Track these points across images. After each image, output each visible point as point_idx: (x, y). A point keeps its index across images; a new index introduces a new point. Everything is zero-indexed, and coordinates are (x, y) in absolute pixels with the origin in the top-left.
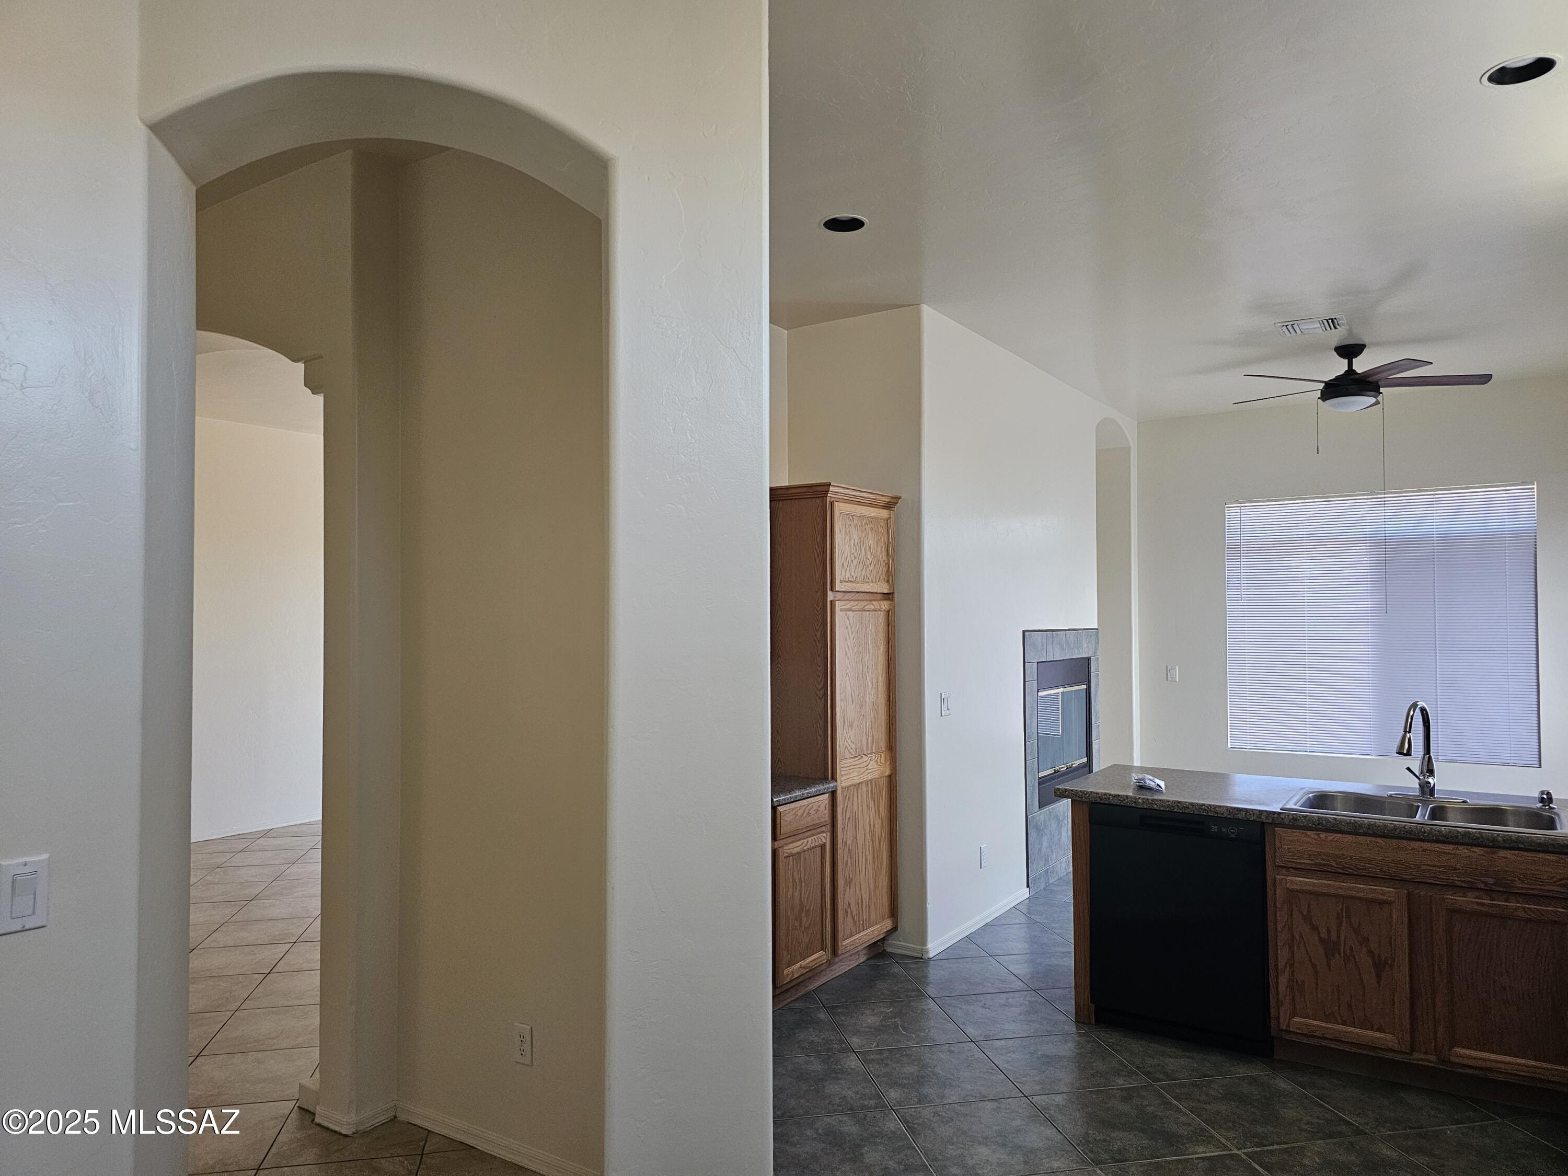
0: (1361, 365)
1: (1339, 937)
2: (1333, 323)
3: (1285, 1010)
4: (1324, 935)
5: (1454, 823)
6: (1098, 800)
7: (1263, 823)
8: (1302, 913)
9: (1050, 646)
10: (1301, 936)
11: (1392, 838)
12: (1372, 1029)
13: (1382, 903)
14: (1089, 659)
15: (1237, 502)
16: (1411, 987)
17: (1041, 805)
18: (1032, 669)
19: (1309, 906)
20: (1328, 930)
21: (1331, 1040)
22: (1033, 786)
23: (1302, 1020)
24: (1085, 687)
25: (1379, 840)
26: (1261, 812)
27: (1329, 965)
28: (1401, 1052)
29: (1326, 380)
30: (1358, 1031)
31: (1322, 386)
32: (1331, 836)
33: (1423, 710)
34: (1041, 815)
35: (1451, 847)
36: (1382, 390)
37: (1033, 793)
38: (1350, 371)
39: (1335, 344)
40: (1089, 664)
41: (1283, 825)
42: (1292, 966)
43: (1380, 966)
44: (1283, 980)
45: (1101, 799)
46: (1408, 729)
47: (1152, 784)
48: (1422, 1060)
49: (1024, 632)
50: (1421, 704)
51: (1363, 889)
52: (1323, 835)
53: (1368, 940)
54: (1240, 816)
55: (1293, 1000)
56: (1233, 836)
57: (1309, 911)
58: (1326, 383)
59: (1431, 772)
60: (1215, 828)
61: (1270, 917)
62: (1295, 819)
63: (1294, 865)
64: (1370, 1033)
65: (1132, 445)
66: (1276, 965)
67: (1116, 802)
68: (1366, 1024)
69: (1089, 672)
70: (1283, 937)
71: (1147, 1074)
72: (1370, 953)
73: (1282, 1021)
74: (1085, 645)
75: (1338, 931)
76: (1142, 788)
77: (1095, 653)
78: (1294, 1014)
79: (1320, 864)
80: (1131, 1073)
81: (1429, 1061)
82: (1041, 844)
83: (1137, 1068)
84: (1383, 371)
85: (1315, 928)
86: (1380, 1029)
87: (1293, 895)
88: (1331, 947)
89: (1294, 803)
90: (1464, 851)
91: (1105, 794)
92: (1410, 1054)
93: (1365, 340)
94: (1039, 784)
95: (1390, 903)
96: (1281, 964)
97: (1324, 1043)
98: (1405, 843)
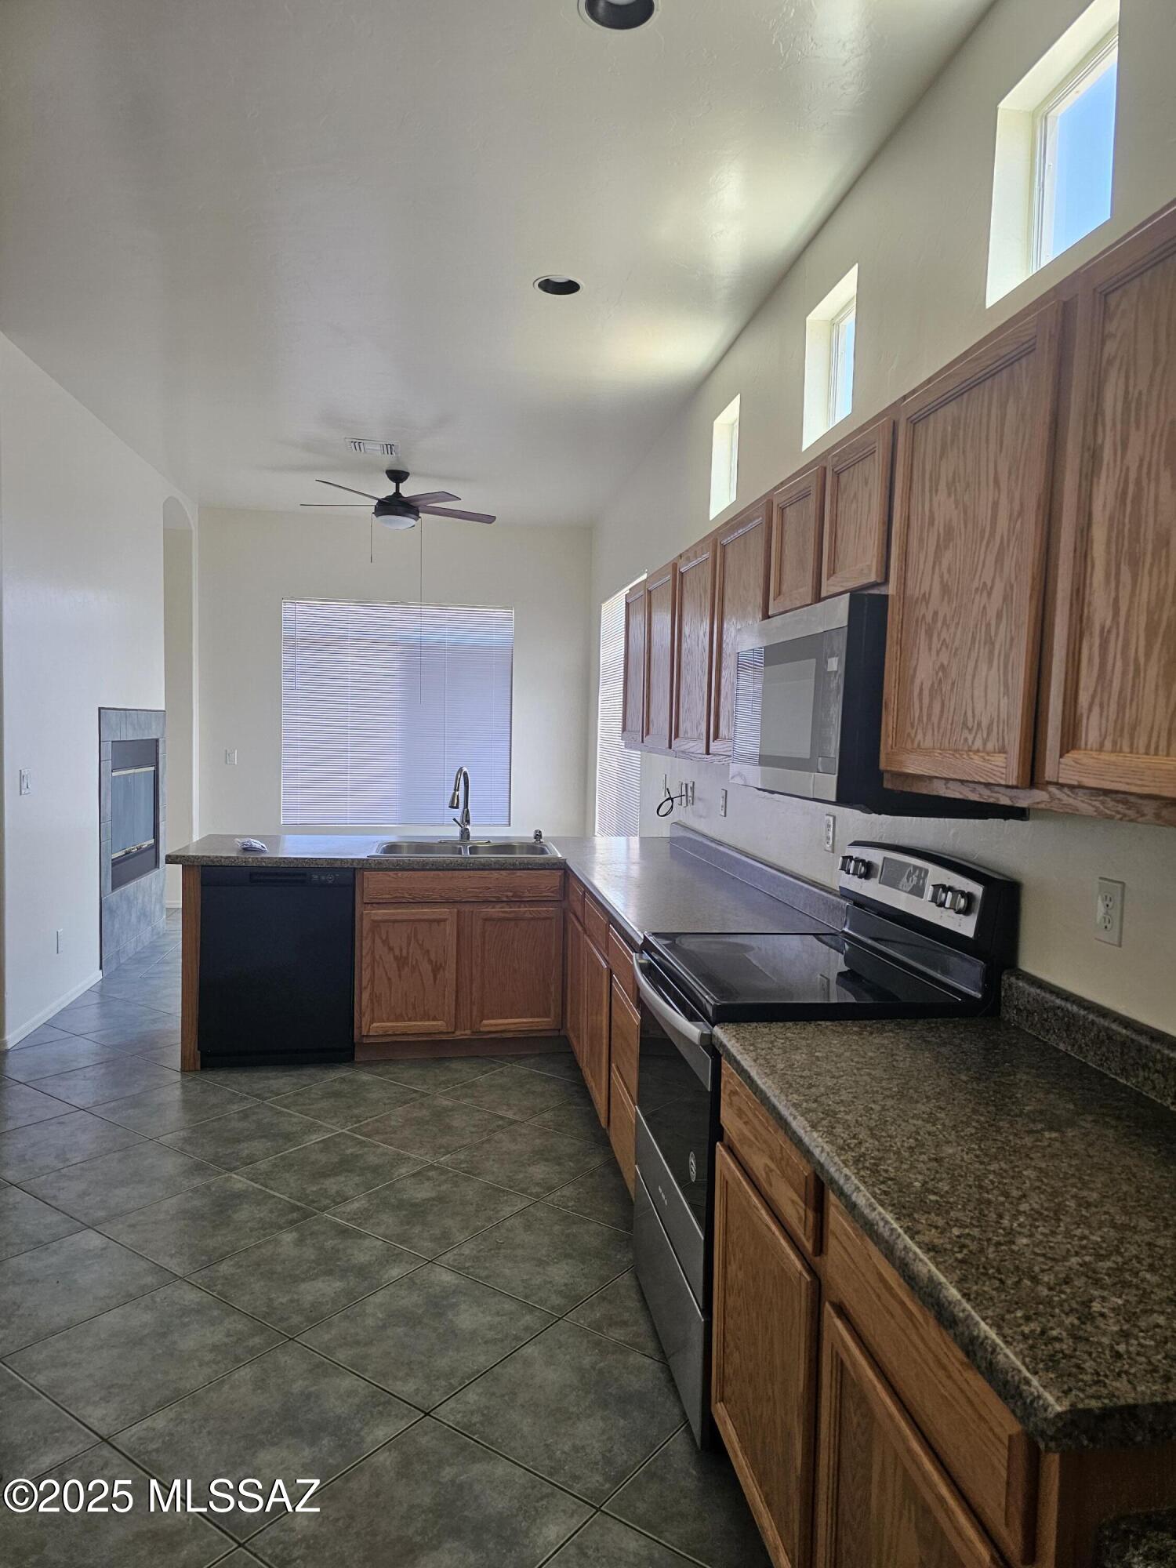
0: (408, 490)
1: (408, 953)
2: (390, 448)
3: (366, 1019)
4: (397, 953)
5: (483, 856)
6: (210, 863)
7: (355, 869)
8: (381, 938)
9: (123, 726)
10: (380, 957)
11: (449, 870)
12: (429, 1020)
13: (439, 921)
14: (157, 741)
15: (292, 598)
16: (457, 984)
17: (114, 888)
18: (108, 748)
19: (387, 932)
20: (401, 950)
21: (399, 1035)
22: (107, 868)
23: (378, 1024)
24: (153, 768)
25: (439, 872)
26: (353, 860)
27: (400, 977)
28: (448, 1033)
29: (380, 497)
30: (419, 1023)
31: (375, 502)
32: (406, 873)
33: (465, 774)
34: (113, 897)
35: (487, 872)
36: (421, 515)
37: (106, 875)
38: (397, 494)
39: (385, 469)
40: (157, 746)
41: (370, 869)
42: (372, 984)
43: (437, 969)
44: (366, 996)
45: (212, 861)
46: (456, 789)
47: (257, 846)
48: (462, 1035)
49: (100, 709)
50: (465, 769)
51: (427, 912)
52: (400, 874)
53: (428, 951)
54: (336, 866)
55: (373, 1010)
56: (330, 882)
57: (387, 937)
58: (379, 500)
59: (468, 822)
60: (316, 877)
61: (357, 944)
62: (379, 863)
63: (377, 901)
64: (427, 1023)
65: (193, 528)
66: (361, 985)
67: (227, 863)
68: (426, 1016)
69: (157, 754)
70: (367, 960)
71: (257, 1096)
72: (430, 962)
73: (363, 1029)
74: (154, 727)
75: (408, 949)
76: (247, 849)
77: (163, 735)
78: (373, 1021)
79: (396, 897)
80: (243, 1099)
81: (466, 1035)
82: (113, 926)
83: (247, 1094)
84: (425, 499)
85: (391, 949)
86: (435, 1019)
87: (376, 925)
88: (401, 961)
89: (374, 852)
90: (495, 874)
91: (217, 857)
92: (453, 1033)
93: (409, 469)
94: (113, 865)
95: (445, 920)
96: (364, 983)
97: (395, 1039)
98: (457, 873)
